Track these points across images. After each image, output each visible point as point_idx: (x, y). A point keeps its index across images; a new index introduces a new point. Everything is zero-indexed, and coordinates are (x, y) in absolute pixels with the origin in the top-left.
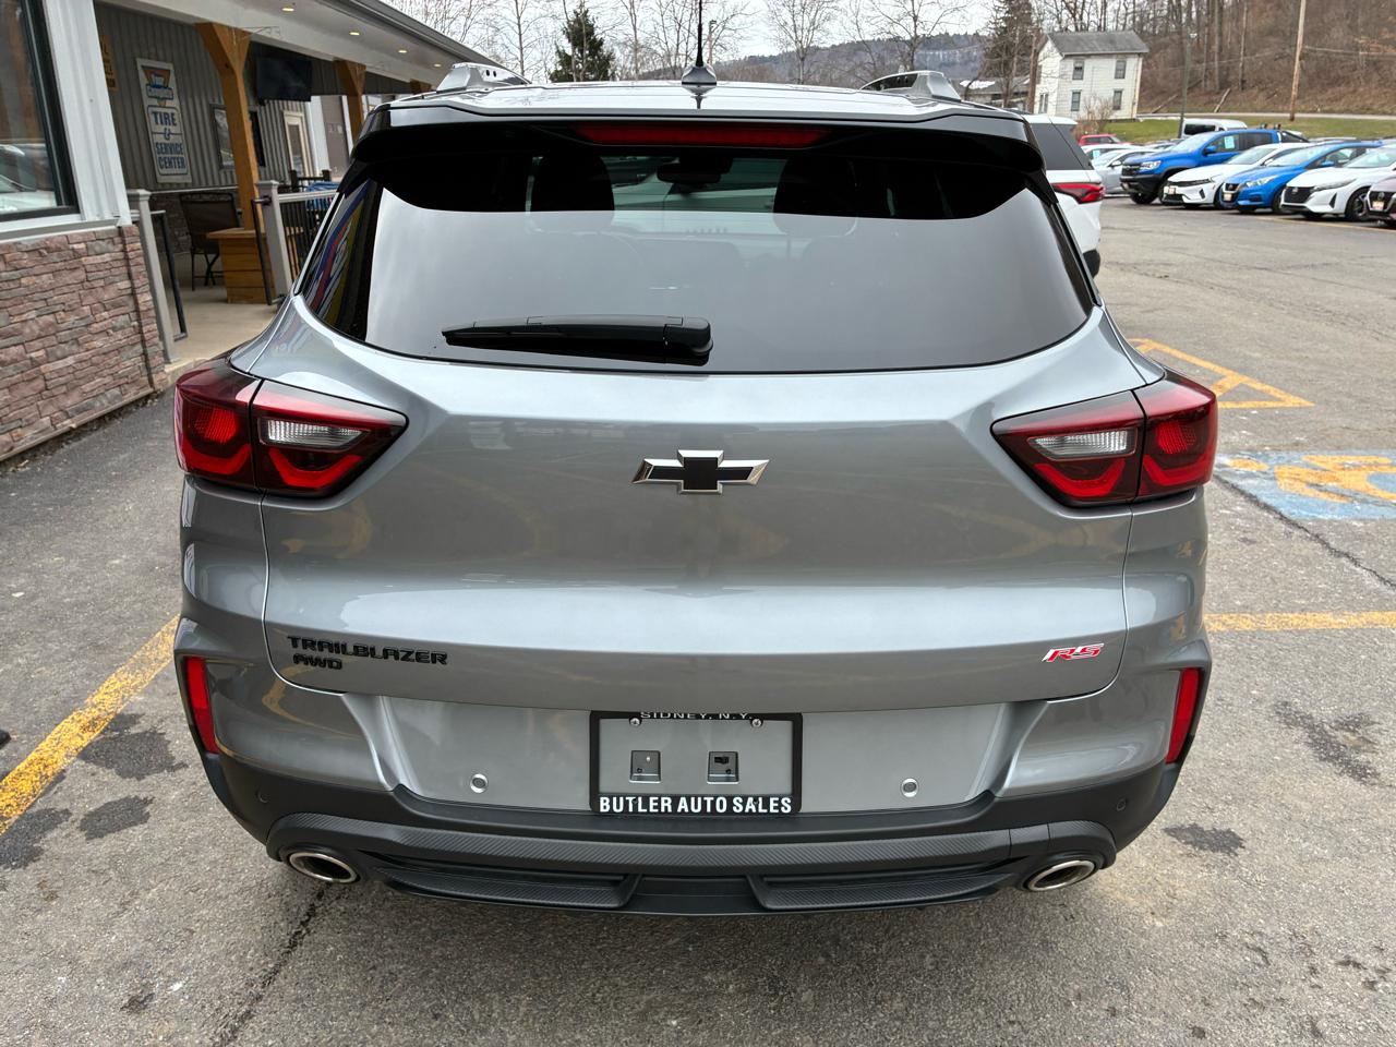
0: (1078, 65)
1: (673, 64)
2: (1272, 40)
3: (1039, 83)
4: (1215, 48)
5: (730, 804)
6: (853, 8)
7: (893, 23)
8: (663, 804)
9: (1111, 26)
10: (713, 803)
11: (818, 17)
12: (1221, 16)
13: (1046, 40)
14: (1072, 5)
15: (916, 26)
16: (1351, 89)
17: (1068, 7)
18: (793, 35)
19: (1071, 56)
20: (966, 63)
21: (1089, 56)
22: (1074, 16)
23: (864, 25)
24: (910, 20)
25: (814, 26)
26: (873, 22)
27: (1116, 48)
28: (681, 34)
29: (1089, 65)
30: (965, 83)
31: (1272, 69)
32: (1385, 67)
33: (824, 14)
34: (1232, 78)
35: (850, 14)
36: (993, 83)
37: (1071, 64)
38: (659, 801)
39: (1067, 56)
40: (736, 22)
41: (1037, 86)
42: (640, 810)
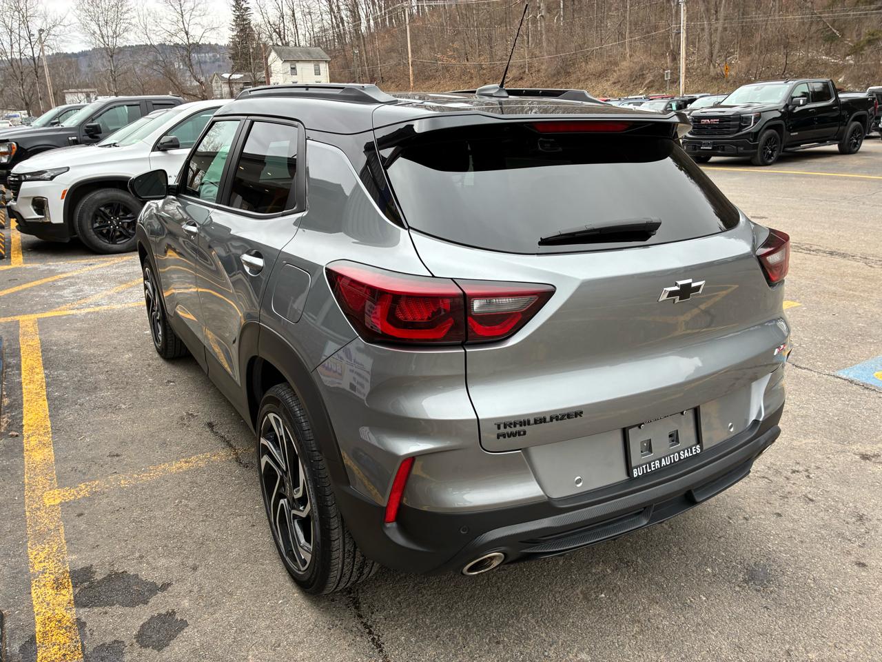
0: (293, 66)
1: (10, 57)
2: (394, 55)
3: (271, 76)
4: (364, 58)
5: (680, 456)
6: (142, 24)
7: (172, 35)
8: (656, 465)
9: (303, 43)
10: (674, 457)
11: (118, 29)
12: (364, 41)
13: (270, 52)
14: (277, 30)
15: (188, 39)
16: (437, 82)
17: (275, 31)
18: (102, 40)
19: (288, 61)
20: (214, 62)
21: (298, 61)
22: (280, 36)
23: (152, 36)
24: (183, 34)
25: (116, 35)
26: (158, 34)
27: (312, 57)
28: (13, 37)
29: (299, 66)
30: (226, 76)
31: (396, 71)
32: (451, 70)
33: (122, 28)
34: (375, 76)
35: (141, 27)
36: (242, 76)
37: (288, 66)
38: (654, 464)
39: (285, 61)
40: (57, 30)
41: (271, 78)
42: (649, 471)
